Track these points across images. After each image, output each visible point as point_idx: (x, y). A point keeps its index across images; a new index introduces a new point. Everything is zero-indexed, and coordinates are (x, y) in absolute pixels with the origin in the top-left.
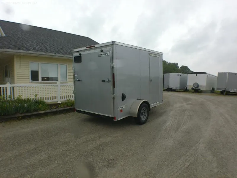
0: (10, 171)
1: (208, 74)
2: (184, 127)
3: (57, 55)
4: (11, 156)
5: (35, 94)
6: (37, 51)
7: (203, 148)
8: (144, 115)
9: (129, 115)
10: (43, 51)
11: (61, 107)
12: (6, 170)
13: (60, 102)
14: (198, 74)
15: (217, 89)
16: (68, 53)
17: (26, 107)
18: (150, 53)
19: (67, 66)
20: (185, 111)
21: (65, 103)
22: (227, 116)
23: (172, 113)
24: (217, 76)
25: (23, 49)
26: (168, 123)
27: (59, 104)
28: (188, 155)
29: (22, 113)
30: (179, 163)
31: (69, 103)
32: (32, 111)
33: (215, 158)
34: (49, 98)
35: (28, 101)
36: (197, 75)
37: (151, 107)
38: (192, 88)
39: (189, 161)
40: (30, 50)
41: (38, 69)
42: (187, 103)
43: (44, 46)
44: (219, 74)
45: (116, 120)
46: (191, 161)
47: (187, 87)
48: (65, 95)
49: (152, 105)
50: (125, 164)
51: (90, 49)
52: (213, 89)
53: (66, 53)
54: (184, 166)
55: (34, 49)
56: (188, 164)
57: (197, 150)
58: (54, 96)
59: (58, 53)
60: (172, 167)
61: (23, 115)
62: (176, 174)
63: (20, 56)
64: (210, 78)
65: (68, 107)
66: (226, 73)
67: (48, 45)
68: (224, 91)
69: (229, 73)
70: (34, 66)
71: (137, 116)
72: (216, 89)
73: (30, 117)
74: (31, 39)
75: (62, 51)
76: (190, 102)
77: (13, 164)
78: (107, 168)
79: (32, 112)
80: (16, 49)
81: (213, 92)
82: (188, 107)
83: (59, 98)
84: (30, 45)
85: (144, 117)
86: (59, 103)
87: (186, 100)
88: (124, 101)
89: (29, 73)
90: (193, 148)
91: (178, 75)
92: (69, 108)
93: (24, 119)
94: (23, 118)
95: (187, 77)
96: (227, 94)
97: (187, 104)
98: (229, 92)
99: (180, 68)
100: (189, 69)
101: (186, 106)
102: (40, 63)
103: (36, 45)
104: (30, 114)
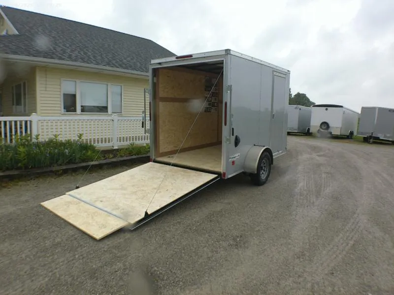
0: (83, 258)
1: (345, 108)
2: (328, 190)
3: (108, 68)
4: (73, 233)
5: (77, 133)
6: (75, 61)
7: (366, 221)
8: (264, 171)
9: (243, 170)
10: (84, 62)
11: (122, 156)
12: (77, 256)
13: (117, 148)
14: (329, 108)
15: (358, 133)
16: (124, 65)
17: (67, 154)
18: (275, 70)
19: (123, 87)
20: (319, 165)
21: (127, 149)
22: (385, 175)
23: (300, 168)
24: (360, 112)
25: (52, 58)
26: (301, 184)
27: (117, 150)
28: (347, 231)
29: (61, 165)
30: (339, 241)
31: (133, 149)
32: (77, 161)
33: (387, 235)
34: (100, 140)
35: (68, 144)
36: (327, 109)
37: (274, 157)
38: (319, 130)
39: (352, 238)
40: (63, 59)
41: (76, 92)
42: (318, 154)
43: (85, 53)
44: (363, 108)
45: (226, 178)
46: (354, 239)
47: (309, 128)
48: (125, 136)
49: (275, 155)
50: (260, 242)
51: (183, 60)
52: (352, 133)
53: (121, 66)
54: (347, 245)
55: (70, 57)
56: (352, 242)
57: (357, 223)
58: (107, 137)
59: (108, 64)
60: (331, 246)
61: (64, 167)
62: (340, 256)
63: (46, 69)
64: (348, 115)
65: (132, 155)
66: (374, 108)
67: (90, 50)
68: (371, 137)
69: (381, 109)
70: (68, 86)
71: (256, 172)
72: (355, 134)
73: (75, 170)
74: (61, 41)
75: (114, 62)
76: (322, 153)
77: (85, 247)
78: (237, 248)
79: (77, 163)
80: (40, 57)
81: (351, 138)
82: (321, 160)
83: (115, 141)
84: (62, 50)
85: (264, 173)
86: (115, 148)
87: (315, 149)
88: (238, 147)
89: (60, 98)
90: (352, 221)
91: (296, 108)
92: (134, 157)
93: (66, 175)
94: (65, 172)
95: (310, 112)
96: (374, 143)
97: (319, 156)
98: (378, 138)
99: (293, 97)
100: (308, 100)
101: (318, 158)
102: (78, 81)
103: (72, 51)
104: (75, 166)
